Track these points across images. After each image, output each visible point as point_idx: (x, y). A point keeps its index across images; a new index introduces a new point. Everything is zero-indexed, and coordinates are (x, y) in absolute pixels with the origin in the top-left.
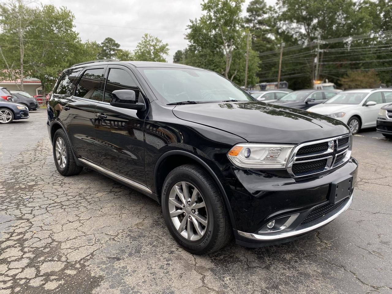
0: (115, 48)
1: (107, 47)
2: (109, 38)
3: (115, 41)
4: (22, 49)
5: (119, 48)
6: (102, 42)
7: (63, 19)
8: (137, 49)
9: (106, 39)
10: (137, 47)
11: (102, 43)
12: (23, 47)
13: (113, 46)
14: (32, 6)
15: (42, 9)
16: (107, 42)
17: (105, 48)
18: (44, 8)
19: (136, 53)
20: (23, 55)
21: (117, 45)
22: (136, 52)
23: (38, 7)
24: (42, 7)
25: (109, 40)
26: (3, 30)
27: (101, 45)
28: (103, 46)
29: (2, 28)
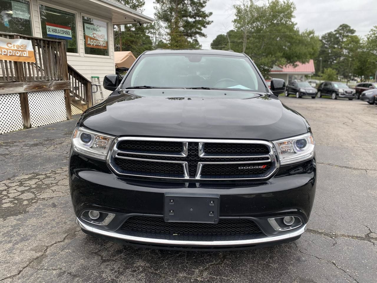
0: (350, 34)
1: (340, 34)
2: (343, 25)
3: (350, 27)
4: (245, 43)
5: (354, 35)
6: (336, 29)
7: (284, 12)
8: (370, 33)
9: (341, 26)
10: (370, 32)
11: (335, 31)
12: (246, 42)
13: (347, 33)
14: (259, 4)
15: (268, 5)
16: (341, 30)
17: (338, 35)
18: (270, 4)
19: (368, 39)
20: (245, 48)
21: (353, 31)
22: (369, 37)
23: (265, 4)
24: (269, 3)
25: (345, 27)
26: (235, 28)
27: (334, 33)
28: (336, 34)
29: (234, 27)
